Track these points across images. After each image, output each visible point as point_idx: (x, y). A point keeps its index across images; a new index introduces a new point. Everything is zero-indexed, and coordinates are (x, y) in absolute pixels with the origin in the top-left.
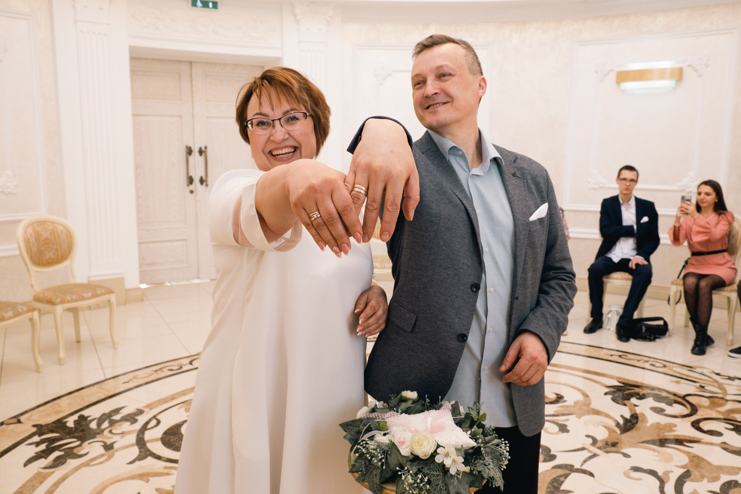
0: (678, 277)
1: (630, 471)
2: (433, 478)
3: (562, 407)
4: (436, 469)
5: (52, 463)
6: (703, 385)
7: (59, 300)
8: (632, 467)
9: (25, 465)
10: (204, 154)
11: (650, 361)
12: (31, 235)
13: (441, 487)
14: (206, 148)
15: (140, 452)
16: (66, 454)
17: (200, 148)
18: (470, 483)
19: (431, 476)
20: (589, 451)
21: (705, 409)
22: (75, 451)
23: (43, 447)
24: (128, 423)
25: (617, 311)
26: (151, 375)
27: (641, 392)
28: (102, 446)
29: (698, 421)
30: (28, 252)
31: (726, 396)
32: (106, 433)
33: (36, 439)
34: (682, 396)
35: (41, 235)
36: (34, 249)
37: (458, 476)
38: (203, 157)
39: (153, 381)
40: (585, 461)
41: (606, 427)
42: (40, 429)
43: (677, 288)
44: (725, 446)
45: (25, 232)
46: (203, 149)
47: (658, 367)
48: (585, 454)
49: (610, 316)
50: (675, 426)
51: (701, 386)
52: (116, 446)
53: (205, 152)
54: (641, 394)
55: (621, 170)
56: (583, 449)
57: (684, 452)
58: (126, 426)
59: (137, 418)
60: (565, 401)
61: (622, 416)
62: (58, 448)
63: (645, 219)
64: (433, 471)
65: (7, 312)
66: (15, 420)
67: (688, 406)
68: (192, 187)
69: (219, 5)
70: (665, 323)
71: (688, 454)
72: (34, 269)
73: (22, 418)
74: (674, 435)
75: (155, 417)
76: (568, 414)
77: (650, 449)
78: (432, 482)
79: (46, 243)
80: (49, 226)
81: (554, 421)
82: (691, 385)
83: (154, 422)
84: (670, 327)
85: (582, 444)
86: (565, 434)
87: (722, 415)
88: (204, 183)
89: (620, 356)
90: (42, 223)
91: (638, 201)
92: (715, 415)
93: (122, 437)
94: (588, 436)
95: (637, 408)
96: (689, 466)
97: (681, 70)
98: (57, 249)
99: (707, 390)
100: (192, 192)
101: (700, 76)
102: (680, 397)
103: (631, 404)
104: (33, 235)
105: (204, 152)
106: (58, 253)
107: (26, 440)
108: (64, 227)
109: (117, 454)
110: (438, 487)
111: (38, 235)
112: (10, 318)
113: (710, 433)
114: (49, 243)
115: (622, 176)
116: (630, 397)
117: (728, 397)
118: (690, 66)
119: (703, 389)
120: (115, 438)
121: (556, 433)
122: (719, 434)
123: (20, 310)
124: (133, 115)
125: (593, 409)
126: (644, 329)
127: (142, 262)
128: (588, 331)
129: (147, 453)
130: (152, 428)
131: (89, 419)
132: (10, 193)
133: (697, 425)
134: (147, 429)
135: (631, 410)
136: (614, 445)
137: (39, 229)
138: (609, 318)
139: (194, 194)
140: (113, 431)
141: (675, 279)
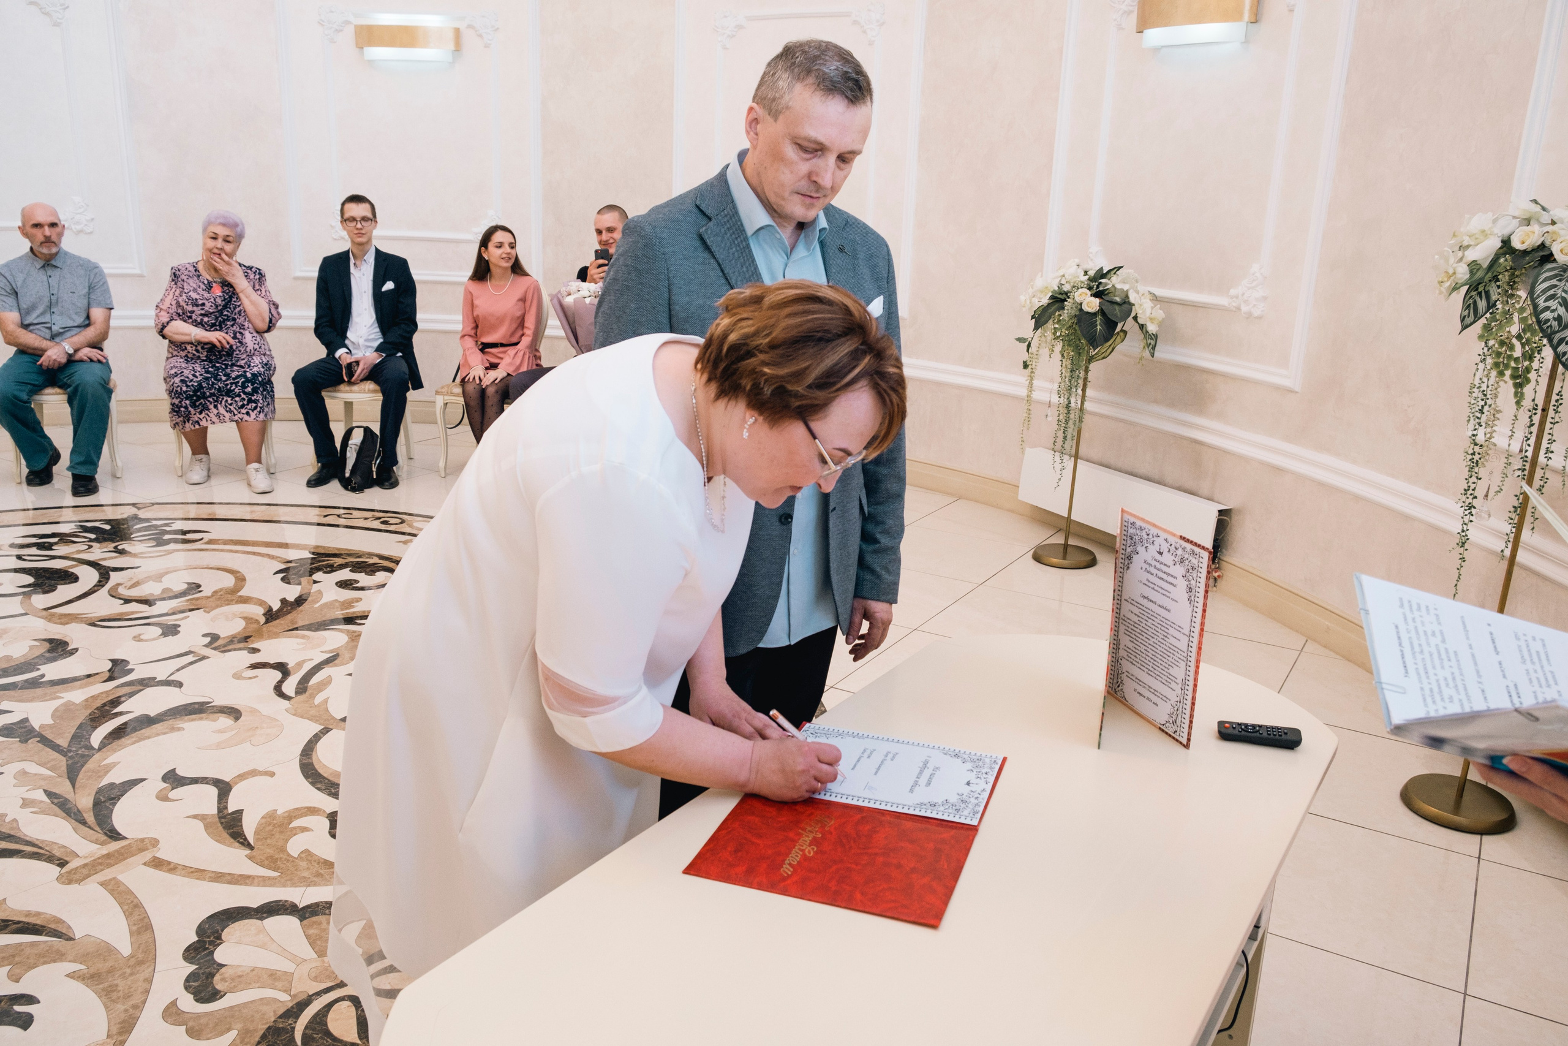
0: (454, 381)
3: (188, 600)
8: (251, 664)
20: (196, 655)
27: (339, 562)
40: (180, 669)
41: (245, 618)
43: (445, 400)
47: (391, 524)
50: (359, 600)
54: (337, 565)
55: (343, 204)
56: (187, 653)
60: (200, 592)
61: (283, 600)
63: (389, 286)
74: (347, 613)
77: (297, 636)
81: (161, 622)
86: (167, 639)
89: (340, 516)
91: (379, 254)
94: (204, 636)
97: (458, 33)
103: (310, 581)
115: (346, 216)
116: (316, 571)
118: (470, 26)
121: (154, 640)
125: (240, 597)
128: (314, 483)
135: (303, 589)
136: (245, 639)
141: (448, 386)
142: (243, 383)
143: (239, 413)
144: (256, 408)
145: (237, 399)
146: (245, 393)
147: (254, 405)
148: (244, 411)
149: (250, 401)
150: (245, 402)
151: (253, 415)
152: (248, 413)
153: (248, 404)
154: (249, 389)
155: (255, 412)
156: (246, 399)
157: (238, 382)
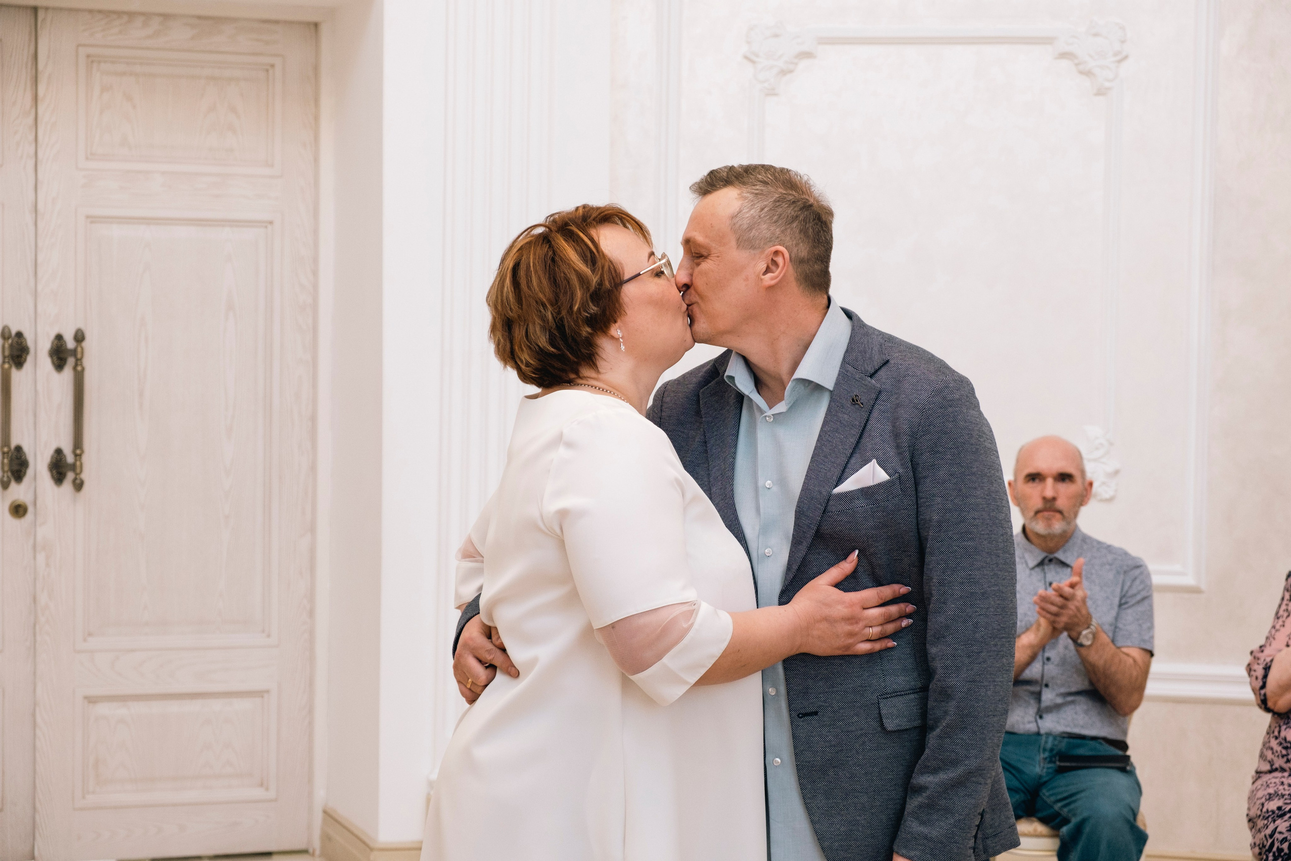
10: (71, 361)
14: (79, 337)
17: (59, 337)
38: (68, 372)
46: (70, 344)
53: (77, 355)
68: (19, 492)
88: (70, 476)
100: (18, 510)
105: (74, 352)
139: (29, 516)
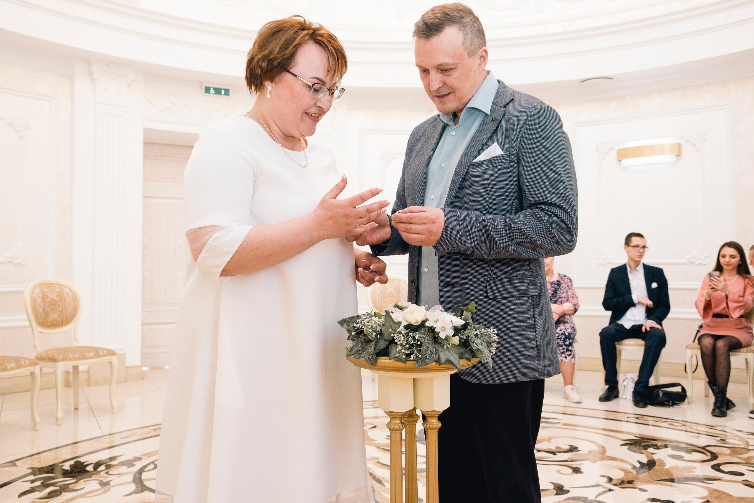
1: (647, 501)
2: (424, 340)
3: (575, 455)
4: (427, 334)
5: (47, 495)
6: (724, 439)
7: (61, 357)
8: (648, 499)
9: (20, 496)
11: (669, 422)
12: (38, 295)
13: (432, 350)
15: (137, 487)
16: (61, 489)
18: (460, 354)
19: (422, 339)
20: (604, 487)
21: (725, 456)
22: (70, 486)
23: (38, 483)
24: (126, 467)
25: (632, 378)
26: (149, 432)
27: (659, 444)
28: (99, 483)
29: (719, 465)
30: (33, 312)
31: (748, 447)
32: (103, 474)
33: (32, 477)
34: (702, 447)
35: (48, 297)
36: (40, 310)
37: (448, 345)
39: (151, 437)
40: (599, 495)
41: (621, 469)
42: (36, 471)
43: (692, 352)
44: (747, 483)
45: (32, 292)
47: (677, 426)
48: (600, 490)
49: (625, 383)
50: (695, 468)
51: (722, 440)
52: (112, 483)
54: (658, 445)
56: (598, 485)
57: (703, 487)
58: (123, 469)
59: (135, 463)
60: (579, 451)
61: (639, 462)
62: (53, 484)
63: (654, 285)
64: (424, 335)
65: (10, 363)
66: (11, 464)
67: (708, 454)
69: (231, 92)
70: (683, 389)
71: (708, 488)
72: (38, 329)
73: (17, 463)
74: (693, 475)
75: (153, 462)
76: (582, 460)
77: (667, 485)
78: (423, 344)
79: (52, 305)
80: (56, 288)
81: (567, 465)
82: (711, 439)
83: (152, 466)
84: (688, 393)
85: (597, 482)
86: (579, 475)
87: (745, 461)
89: (637, 418)
90: (50, 285)
91: (645, 267)
92: (735, 460)
93: (118, 477)
94: (603, 476)
95: (654, 455)
96: (709, 497)
97: (679, 145)
98: (62, 312)
99: (728, 442)
101: (698, 150)
102: (700, 447)
103: (648, 453)
104: (40, 295)
106: (63, 315)
107: (21, 479)
108: (71, 290)
109: (112, 489)
110: (428, 349)
111: (44, 296)
112: (12, 369)
113: (731, 473)
114: (55, 305)
116: (648, 447)
117: (750, 448)
118: (687, 141)
119: (724, 442)
120: (111, 478)
121: (570, 474)
122: (742, 474)
123: (23, 363)
124: (144, 197)
125: (608, 456)
126: (661, 394)
127: (145, 344)
128: (603, 399)
129: (144, 488)
130: (150, 470)
131: (85, 464)
132: (19, 264)
133: (717, 468)
134: (145, 471)
135: (647, 457)
136: (630, 482)
137: (46, 290)
138: (624, 386)
140: (110, 473)
141: (690, 344)
142: (564, 339)
143: (561, 356)
144: (570, 355)
145: (561, 348)
146: (565, 345)
147: (569, 353)
148: (563, 355)
149: (568, 350)
150: (565, 350)
151: (569, 358)
152: (566, 357)
153: (566, 352)
154: (567, 343)
155: (570, 357)
156: (566, 348)
157: (561, 338)
